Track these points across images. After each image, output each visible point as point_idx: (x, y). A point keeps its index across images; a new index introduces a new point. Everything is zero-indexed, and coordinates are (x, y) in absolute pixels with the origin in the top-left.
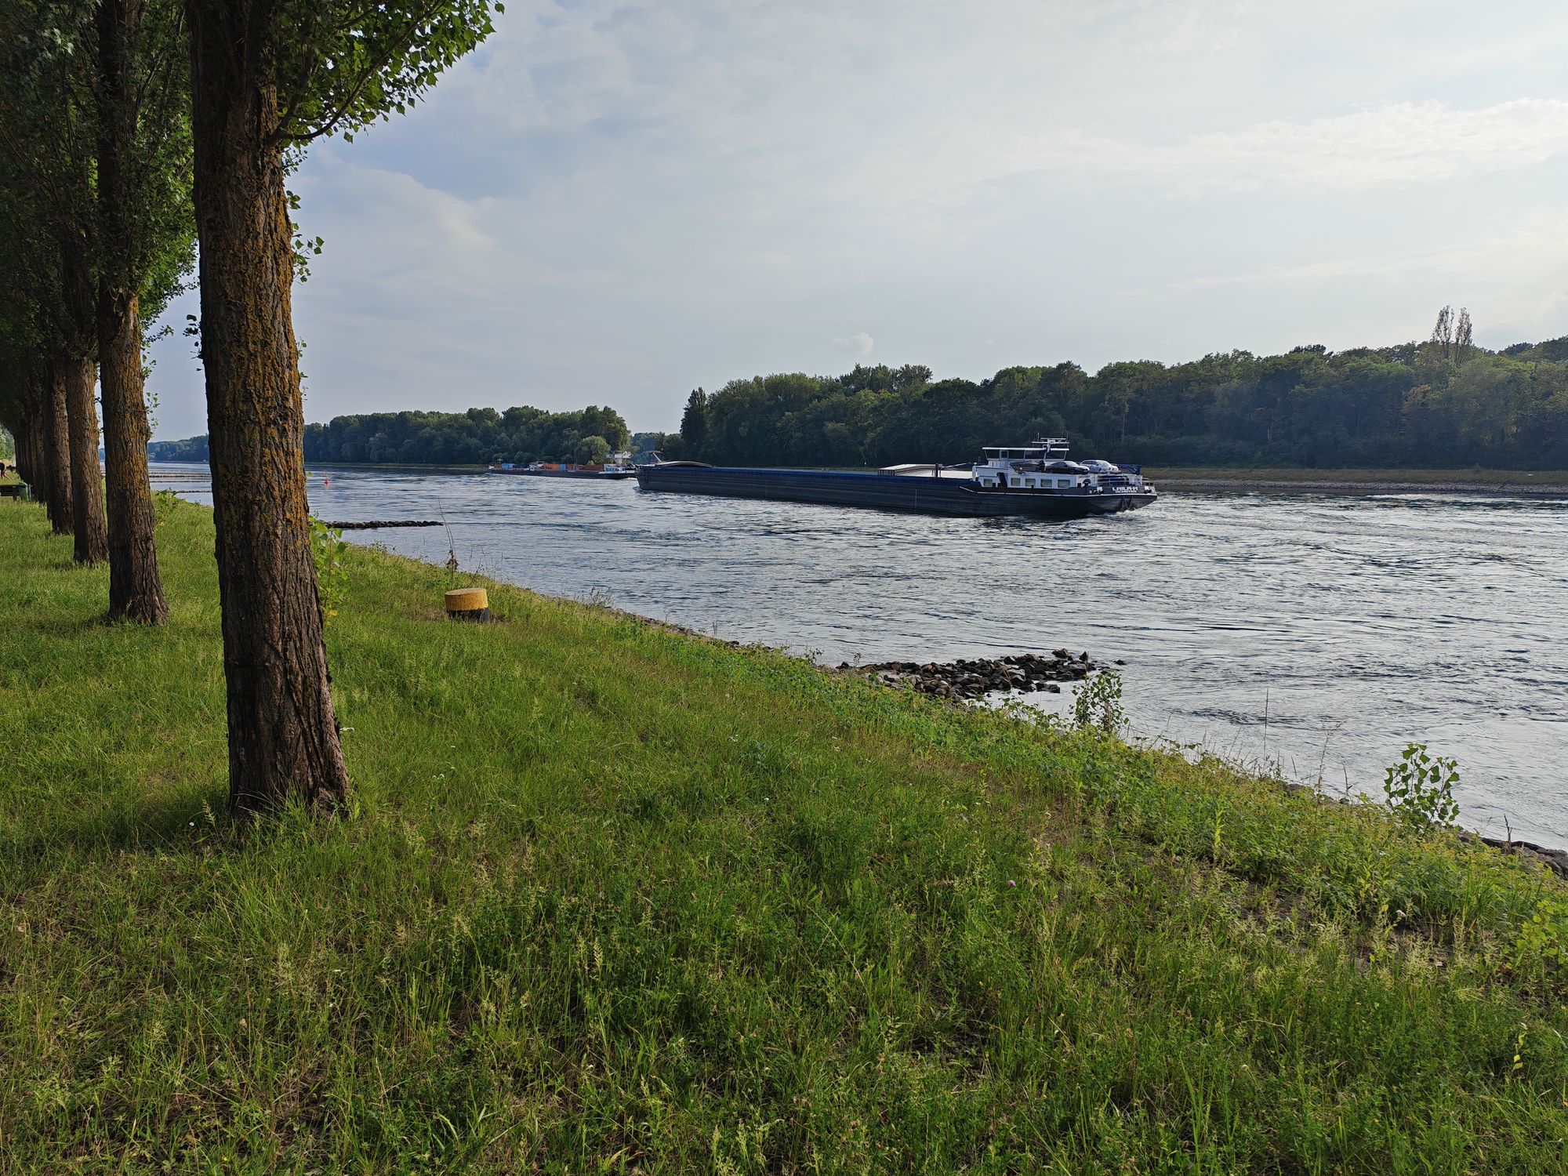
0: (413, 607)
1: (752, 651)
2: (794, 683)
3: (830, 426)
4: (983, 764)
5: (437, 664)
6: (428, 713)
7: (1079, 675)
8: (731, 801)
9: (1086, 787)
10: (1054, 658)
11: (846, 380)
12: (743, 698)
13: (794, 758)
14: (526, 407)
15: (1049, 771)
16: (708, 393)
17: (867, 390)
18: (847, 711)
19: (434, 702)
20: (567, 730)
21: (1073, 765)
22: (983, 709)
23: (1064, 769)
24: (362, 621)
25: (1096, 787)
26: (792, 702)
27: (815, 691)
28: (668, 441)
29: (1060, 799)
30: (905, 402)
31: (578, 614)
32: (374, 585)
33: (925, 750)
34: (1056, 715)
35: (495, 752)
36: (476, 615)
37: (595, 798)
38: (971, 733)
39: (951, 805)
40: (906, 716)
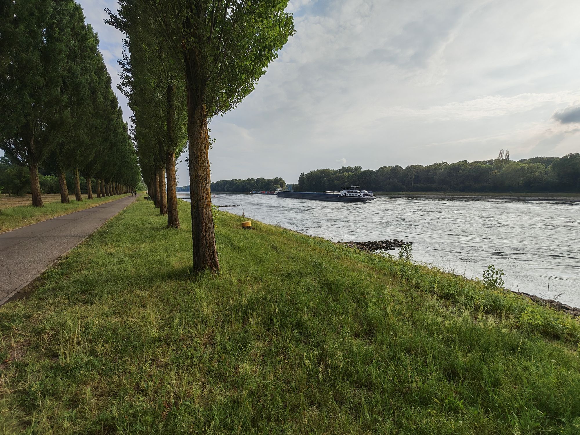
0: (234, 226)
2: (326, 246)
4: (374, 267)
5: (240, 239)
7: (400, 246)
8: (310, 274)
9: (401, 274)
10: (394, 241)
11: (340, 170)
12: (313, 249)
13: (325, 264)
14: (261, 178)
15: (392, 269)
16: (305, 174)
17: (345, 172)
18: (339, 253)
19: (239, 248)
20: (270, 256)
21: (398, 268)
22: (375, 254)
23: (395, 269)
24: (223, 229)
27: (331, 248)
28: (295, 186)
29: (394, 276)
30: (355, 175)
31: (272, 228)
32: (225, 220)
33: (359, 263)
34: (394, 256)
35: (253, 260)
36: (249, 228)
37: (277, 272)
38: (371, 259)
39: (366, 277)
40: (354, 255)
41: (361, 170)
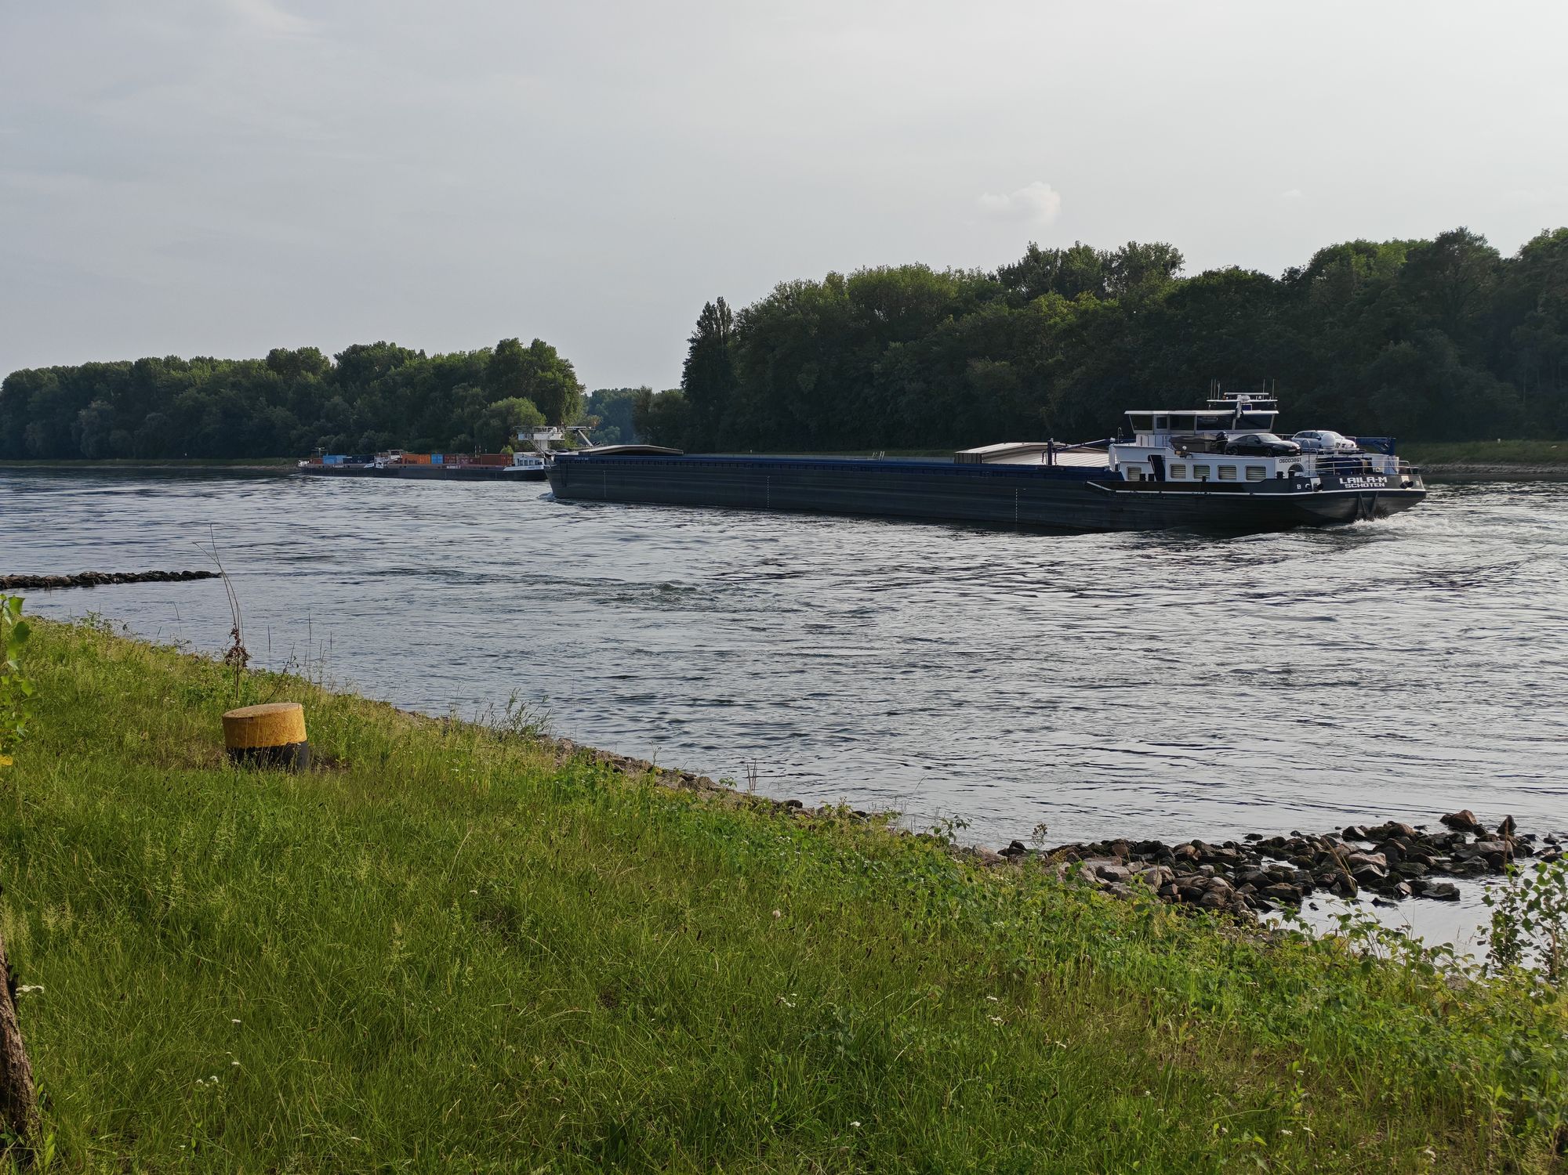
0: (160, 742)
1: (826, 820)
2: (910, 887)
3: (979, 366)
4: (1299, 1049)
5: (205, 855)
6: (188, 952)
7: (1496, 864)
8: (785, 1126)
9: (1511, 1097)
10: (1446, 831)
11: (1010, 276)
12: (809, 916)
13: (910, 1037)
14: (380, 345)
15: (1434, 1063)
16: (735, 307)
17: (1053, 296)
18: (1018, 942)
19: (200, 931)
20: (459, 985)
21: (1482, 1052)
22: (1297, 938)
23: (1463, 1059)
24: (62, 773)
25: (1532, 1095)
26: (907, 925)
27: (952, 902)
28: (658, 405)
29: (1456, 1120)
30: (1131, 316)
31: (480, 748)
32: (85, 699)
33: (1178, 1021)
34: (1448, 949)
35: (318, 1029)
36: (283, 756)
37: (515, 1122)
38: (1273, 986)
39: (1232, 1135)
40: (1138, 952)
41: (1177, 274)
